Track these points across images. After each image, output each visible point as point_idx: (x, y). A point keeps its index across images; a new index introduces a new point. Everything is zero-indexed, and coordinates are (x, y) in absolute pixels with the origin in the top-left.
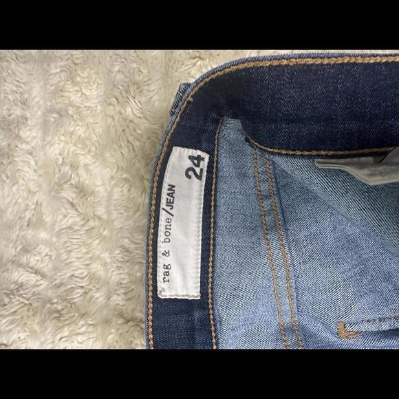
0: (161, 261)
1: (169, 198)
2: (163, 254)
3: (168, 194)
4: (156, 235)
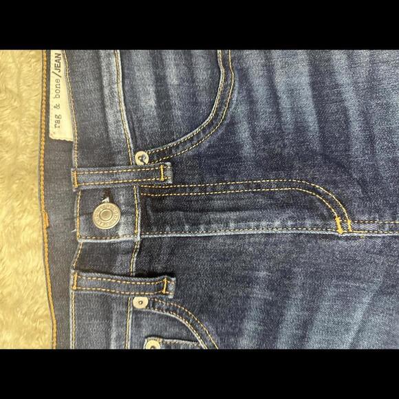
0: (53, 112)
1: (57, 63)
2: (55, 107)
3: (56, 61)
4: (48, 92)
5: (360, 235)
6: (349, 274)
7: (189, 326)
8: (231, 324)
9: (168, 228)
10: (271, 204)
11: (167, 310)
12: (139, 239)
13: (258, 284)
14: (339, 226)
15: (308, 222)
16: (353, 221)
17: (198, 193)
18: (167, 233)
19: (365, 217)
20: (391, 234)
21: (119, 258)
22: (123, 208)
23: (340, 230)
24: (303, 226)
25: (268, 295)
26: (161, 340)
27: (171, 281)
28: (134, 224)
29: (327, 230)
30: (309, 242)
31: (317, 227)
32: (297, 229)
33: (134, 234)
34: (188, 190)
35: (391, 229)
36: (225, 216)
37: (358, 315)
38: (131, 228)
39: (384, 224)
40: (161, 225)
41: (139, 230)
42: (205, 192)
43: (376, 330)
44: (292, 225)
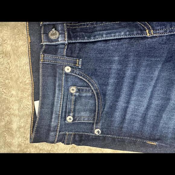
5: (157, 35)
6: (152, 55)
7: (87, 81)
8: (104, 80)
9: (78, 38)
10: (120, 27)
11: (78, 74)
12: (67, 42)
13: (115, 63)
14: (148, 33)
15: (135, 32)
16: (154, 30)
17: (90, 26)
18: (78, 40)
19: (159, 28)
20: (170, 34)
21: (59, 50)
22: (60, 32)
23: (148, 35)
24: (133, 34)
25: (119, 67)
26: (76, 87)
27: (80, 60)
28: (65, 37)
29: (143, 35)
30: (135, 42)
31: (139, 34)
32: (130, 35)
33: (65, 40)
34: (86, 25)
35: (170, 32)
36: (101, 32)
37: (156, 73)
38: (64, 38)
39: (167, 30)
40: (76, 37)
41: (67, 39)
42: (93, 25)
43: (164, 79)
44: (128, 34)
